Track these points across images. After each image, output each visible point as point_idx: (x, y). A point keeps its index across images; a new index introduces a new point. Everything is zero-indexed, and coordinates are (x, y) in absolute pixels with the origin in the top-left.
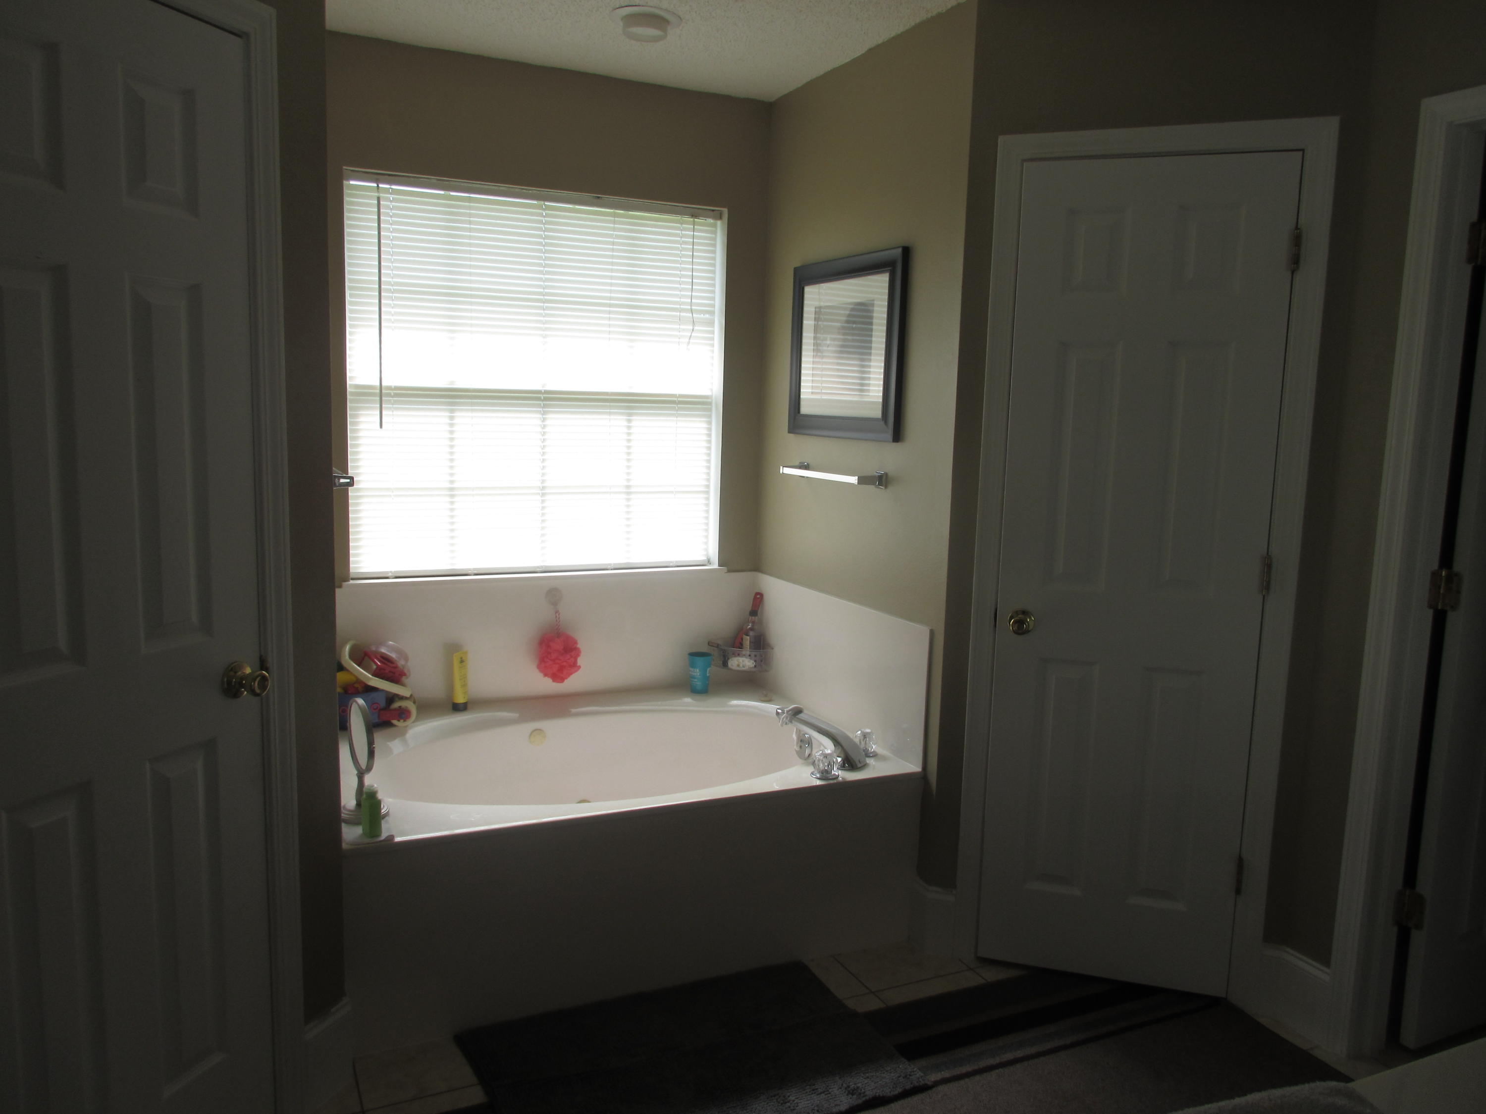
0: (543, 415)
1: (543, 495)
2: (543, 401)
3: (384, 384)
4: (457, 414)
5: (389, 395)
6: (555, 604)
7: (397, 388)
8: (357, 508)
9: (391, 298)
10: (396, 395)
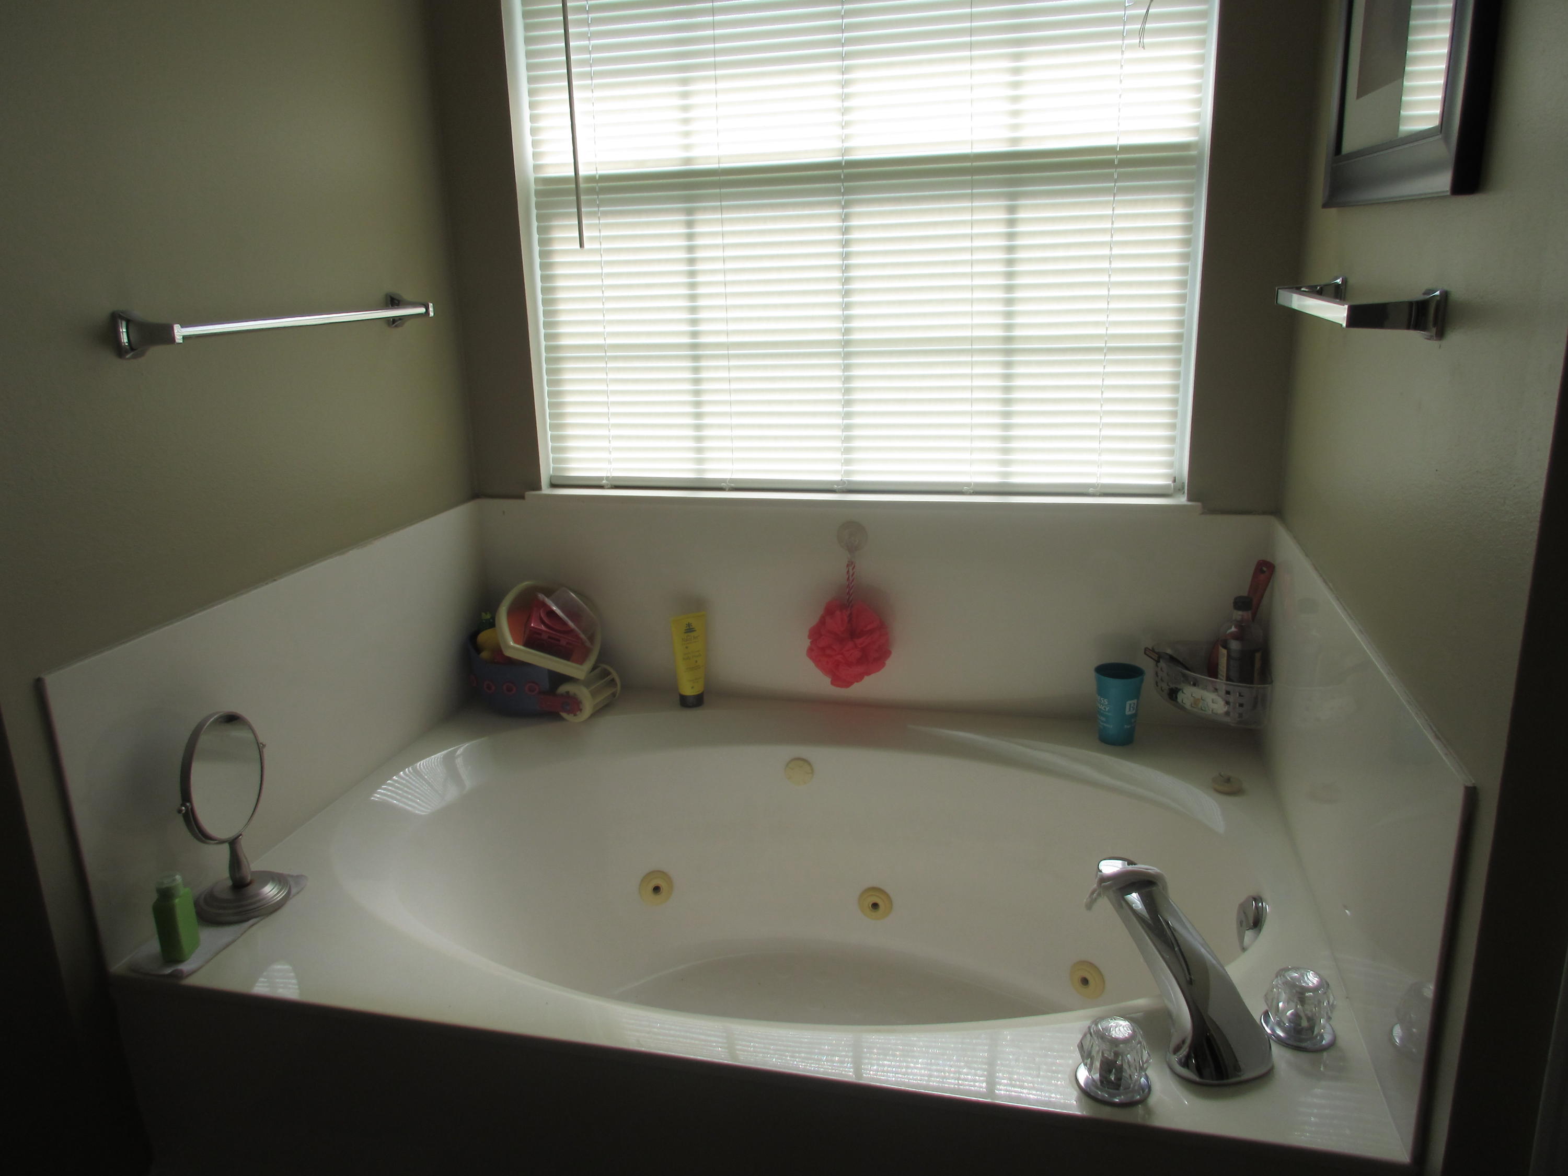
0: (843, 208)
1: (847, 355)
2: (843, 181)
3: (582, 173)
4: (699, 217)
5: (591, 191)
6: (852, 549)
7: (604, 178)
8: (557, 377)
9: (585, 23)
10: (604, 190)
